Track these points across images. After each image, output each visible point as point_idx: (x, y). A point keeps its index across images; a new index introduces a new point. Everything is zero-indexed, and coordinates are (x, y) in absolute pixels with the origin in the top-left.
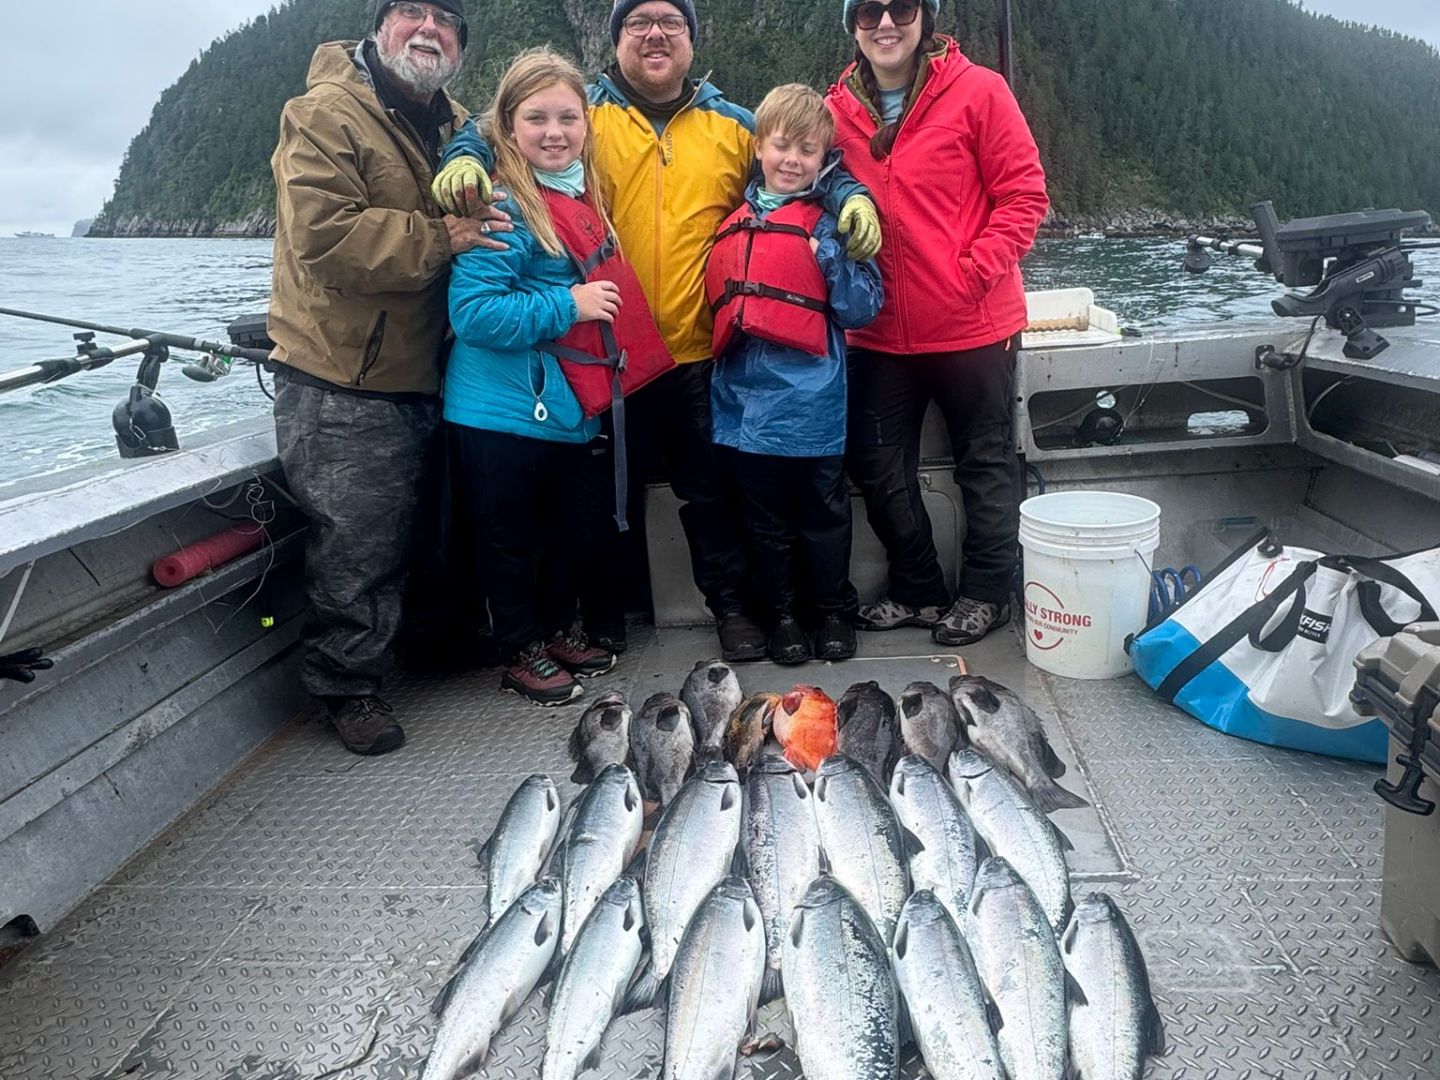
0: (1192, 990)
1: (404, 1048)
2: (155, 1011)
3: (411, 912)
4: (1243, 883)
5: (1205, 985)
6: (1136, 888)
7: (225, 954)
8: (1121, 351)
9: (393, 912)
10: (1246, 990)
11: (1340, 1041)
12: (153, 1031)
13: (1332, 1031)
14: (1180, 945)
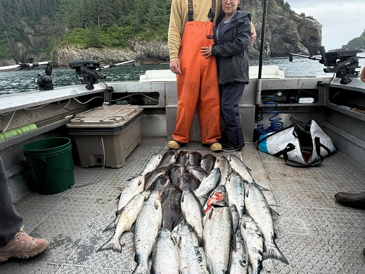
0: (293, 233)
1: (98, 235)
2: (39, 222)
3: (103, 203)
4: (307, 208)
5: (296, 232)
6: (280, 208)
7: (57, 210)
8: (285, 80)
9: (99, 203)
10: (307, 234)
11: (330, 248)
12: (37, 227)
13: (328, 245)
14: (291, 222)
